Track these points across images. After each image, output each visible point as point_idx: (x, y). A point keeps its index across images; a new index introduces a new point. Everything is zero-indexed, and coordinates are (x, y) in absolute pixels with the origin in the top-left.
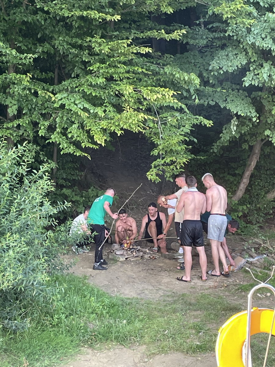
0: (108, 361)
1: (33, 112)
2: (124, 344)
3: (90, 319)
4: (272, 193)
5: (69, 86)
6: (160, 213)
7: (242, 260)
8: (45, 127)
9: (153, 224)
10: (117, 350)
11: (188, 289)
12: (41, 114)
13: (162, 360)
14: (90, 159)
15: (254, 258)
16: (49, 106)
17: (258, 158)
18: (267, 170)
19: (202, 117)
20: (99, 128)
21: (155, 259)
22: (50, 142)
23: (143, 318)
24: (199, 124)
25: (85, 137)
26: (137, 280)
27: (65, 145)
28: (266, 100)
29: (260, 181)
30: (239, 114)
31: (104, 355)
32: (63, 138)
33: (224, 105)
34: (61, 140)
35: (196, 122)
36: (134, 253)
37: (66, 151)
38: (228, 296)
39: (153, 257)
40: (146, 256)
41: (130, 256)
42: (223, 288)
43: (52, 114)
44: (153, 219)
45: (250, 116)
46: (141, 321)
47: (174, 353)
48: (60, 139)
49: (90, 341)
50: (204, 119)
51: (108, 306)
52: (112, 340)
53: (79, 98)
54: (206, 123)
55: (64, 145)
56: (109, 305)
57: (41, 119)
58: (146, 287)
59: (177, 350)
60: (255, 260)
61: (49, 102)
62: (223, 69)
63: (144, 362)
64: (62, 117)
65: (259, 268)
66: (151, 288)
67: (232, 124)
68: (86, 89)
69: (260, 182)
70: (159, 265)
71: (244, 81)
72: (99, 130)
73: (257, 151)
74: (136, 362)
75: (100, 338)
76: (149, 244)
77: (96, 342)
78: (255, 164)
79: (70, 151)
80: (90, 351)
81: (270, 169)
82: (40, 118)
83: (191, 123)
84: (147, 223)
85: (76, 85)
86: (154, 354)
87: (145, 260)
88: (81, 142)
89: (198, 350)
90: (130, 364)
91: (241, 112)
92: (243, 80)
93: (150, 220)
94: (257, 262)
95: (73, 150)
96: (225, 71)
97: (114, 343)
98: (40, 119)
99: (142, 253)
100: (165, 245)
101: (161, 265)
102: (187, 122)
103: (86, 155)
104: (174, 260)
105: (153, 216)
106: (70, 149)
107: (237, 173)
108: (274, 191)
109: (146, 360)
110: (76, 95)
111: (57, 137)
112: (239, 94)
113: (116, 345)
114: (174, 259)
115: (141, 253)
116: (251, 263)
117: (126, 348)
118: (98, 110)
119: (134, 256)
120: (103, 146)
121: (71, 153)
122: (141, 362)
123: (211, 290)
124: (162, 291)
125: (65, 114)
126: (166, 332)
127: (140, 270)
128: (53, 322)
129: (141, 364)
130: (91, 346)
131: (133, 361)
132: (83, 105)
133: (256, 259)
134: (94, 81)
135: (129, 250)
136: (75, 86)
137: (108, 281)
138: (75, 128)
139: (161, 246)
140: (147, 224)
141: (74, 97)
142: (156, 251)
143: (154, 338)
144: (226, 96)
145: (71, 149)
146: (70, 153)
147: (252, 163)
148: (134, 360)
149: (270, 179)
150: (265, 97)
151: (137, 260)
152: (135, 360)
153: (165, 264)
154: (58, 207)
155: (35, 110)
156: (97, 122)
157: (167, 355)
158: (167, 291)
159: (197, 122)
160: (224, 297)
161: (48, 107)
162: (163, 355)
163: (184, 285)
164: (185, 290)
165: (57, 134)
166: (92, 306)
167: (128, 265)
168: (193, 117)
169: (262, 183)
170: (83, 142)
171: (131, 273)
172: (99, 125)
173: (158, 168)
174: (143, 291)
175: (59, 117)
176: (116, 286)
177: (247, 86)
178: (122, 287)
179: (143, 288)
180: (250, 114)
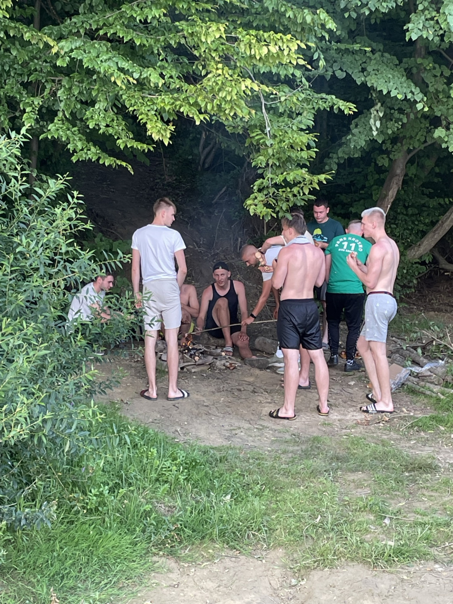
0: (219, 586)
1: (5, 81)
2: (238, 547)
3: (159, 495)
4: (416, 248)
5: (82, 26)
6: (234, 281)
7: (402, 370)
8: (33, 108)
9: (223, 303)
10: (227, 559)
11: (319, 427)
12: (22, 84)
13: (329, 581)
14: (133, 173)
15: (422, 367)
16: (37, 67)
17: (401, 183)
18: (409, 206)
19: (334, 97)
20: (153, 109)
21: (235, 368)
22: (47, 138)
23: (260, 489)
24: (328, 109)
25: (121, 128)
26: (213, 410)
27: (79, 145)
28: (429, 74)
29: (395, 226)
30: (392, 95)
31: (205, 572)
32: (73, 130)
33: (363, 79)
34: (70, 135)
35: (322, 105)
36: (197, 358)
37: (83, 156)
38: (397, 439)
39: (231, 364)
40: (219, 363)
41: (189, 363)
42: (381, 424)
43: (45, 84)
44: (222, 293)
45: (412, 100)
46: (259, 495)
47: (347, 565)
48: (68, 132)
49: (169, 543)
50: (338, 100)
51: (184, 465)
52: (212, 540)
53: (105, 49)
54: (342, 108)
55: (76, 143)
56: (186, 464)
57: (24, 93)
58: (237, 424)
59: (352, 560)
60: (426, 371)
61: (37, 59)
62: (369, 6)
63: (291, 587)
64: (70, 88)
65: (436, 385)
66: (247, 426)
67: (372, 116)
68: (121, 31)
69: (396, 228)
70: (246, 379)
71: (407, 30)
72: (153, 112)
73: (398, 171)
74: (276, 588)
75: (188, 536)
76: (212, 341)
77: (180, 543)
78: (395, 195)
79: (90, 156)
80: (171, 563)
81: (413, 206)
82: (22, 92)
83: (314, 108)
84: (210, 301)
85: (98, 25)
86: (308, 567)
87: (217, 371)
88: (116, 137)
89: (396, 559)
90: (264, 592)
91: (397, 91)
92: (405, 28)
93: (216, 296)
94: (429, 373)
95: (96, 154)
96: (373, 10)
97: (217, 546)
98: (22, 94)
99: (212, 357)
100: (247, 342)
101: (251, 379)
102: (305, 105)
103: (124, 164)
104: (268, 370)
105: (223, 288)
106: (89, 152)
107: (353, 212)
108: (420, 245)
109: (294, 582)
110: (99, 44)
111: (61, 128)
112: (385, 60)
113: (222, 549)
114: (269, 368)
115: (210, 358)
116: (417, 376)
117: (244, 554)
118: (149, 73)
119: (197, 364)
120: (166, 144)
121: (93, 160)
122: (285, 587)
123: (360, 429)
124: (271, 432)
125: (76, 83)
126: (318, 520)
127: (214, 390)
128: (87, 504)
129: (285, 590)
130: (172, 553)
131: (269, 586)
132: (117, 63)
133: (426, 367)
134: (139, 15)
135: (187, 351)
136: (96, 27)
137: (159, 412)
138: (101, 110)
139: (239, 343)
140: (212, 304)
141: (95, 47)
142: (231, 354)
143: (298, 533)
144: (363, 63)
145: (92, 153)
146: (90, 160)
147: (390, 193)
148: (270, 584)
149: (413, 222)
150: (428, 68)
151: (202, 371)
152: (271, 582)
153: (257, 377)
154: (105, 264)
155: (9, 76)
156: (147, 97)
157: (335, 570)
158: (280, 432)
159: (324, 105)
160: (392, 442)
161: (36, 70)
162: (326, 569)
163: (307, 419)
164: (314, 429)
165: (60, 122)
166: (155, 466)
167: (186, 381)
168: (316, 95)
169: (398, 230)
170: (118, 138)
171: (198, 397)
172: (154, 103)
173: (265, 192)
174: (234, 432)
175: (63, 89)
176: (177, 422)
177: (414, 39)
178: (189, 424)
179: (232, 426)
180: (412, 97)
